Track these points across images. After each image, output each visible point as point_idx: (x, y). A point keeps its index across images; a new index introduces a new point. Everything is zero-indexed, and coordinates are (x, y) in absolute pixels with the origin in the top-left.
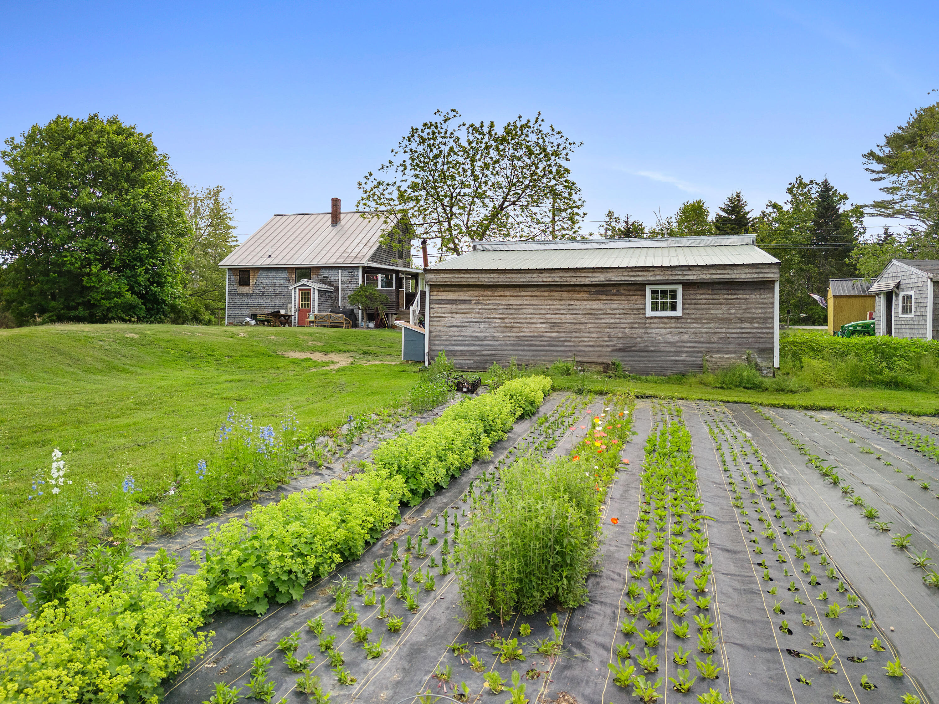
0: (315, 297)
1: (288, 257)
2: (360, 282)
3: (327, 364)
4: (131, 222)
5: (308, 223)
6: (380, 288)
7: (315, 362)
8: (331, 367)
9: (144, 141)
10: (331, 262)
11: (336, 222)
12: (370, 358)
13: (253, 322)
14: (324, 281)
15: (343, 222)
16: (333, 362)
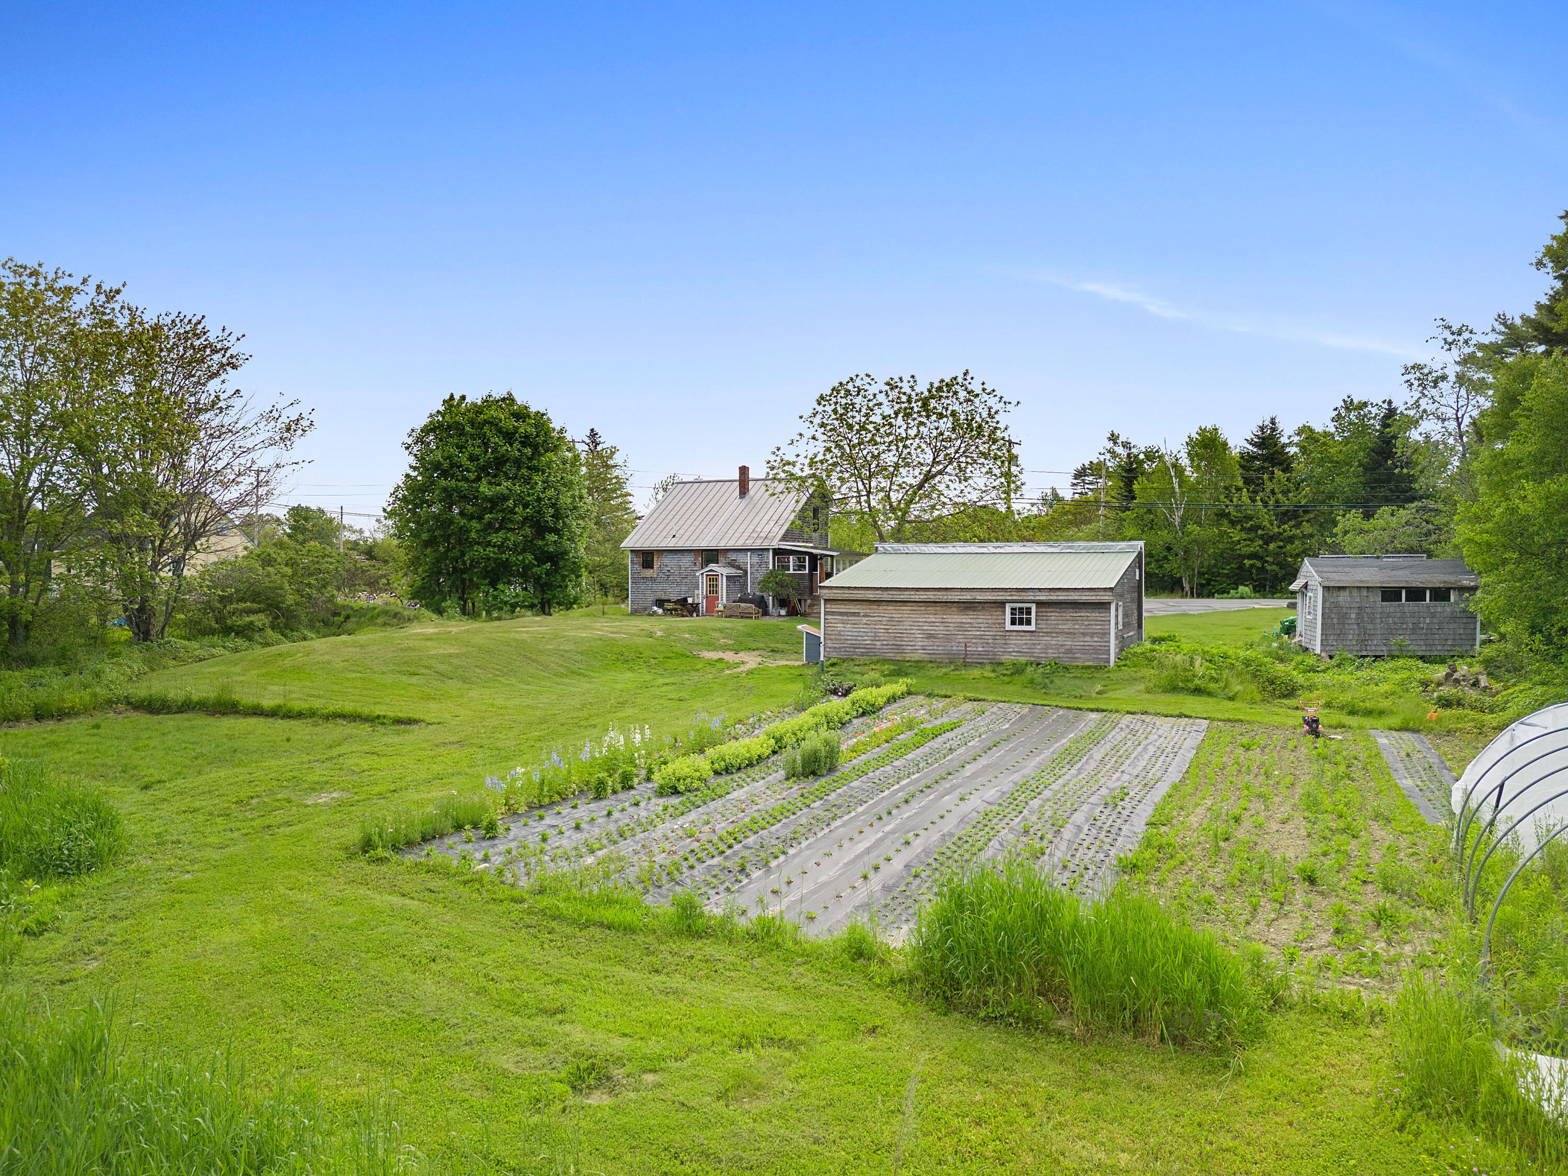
0: (723, 584)
1: (693, 538)
2: (771, 567)
3: (737, 665)
4: (538, 512)
5: (713, 492)
6: (791, 571)
7: (727, 662)
8: (742, 669)
9: (541, 421)
10: (739, 544)
11: (745, 494)
12: (778, 656)
13: (660, 611)
14: (732, 564)
15: (751, 493)
16: (743, 663)
